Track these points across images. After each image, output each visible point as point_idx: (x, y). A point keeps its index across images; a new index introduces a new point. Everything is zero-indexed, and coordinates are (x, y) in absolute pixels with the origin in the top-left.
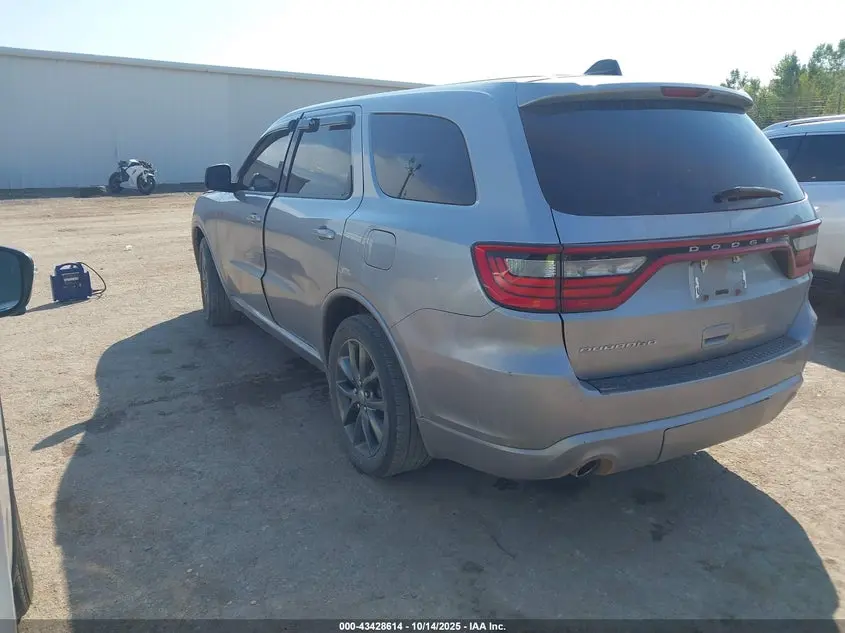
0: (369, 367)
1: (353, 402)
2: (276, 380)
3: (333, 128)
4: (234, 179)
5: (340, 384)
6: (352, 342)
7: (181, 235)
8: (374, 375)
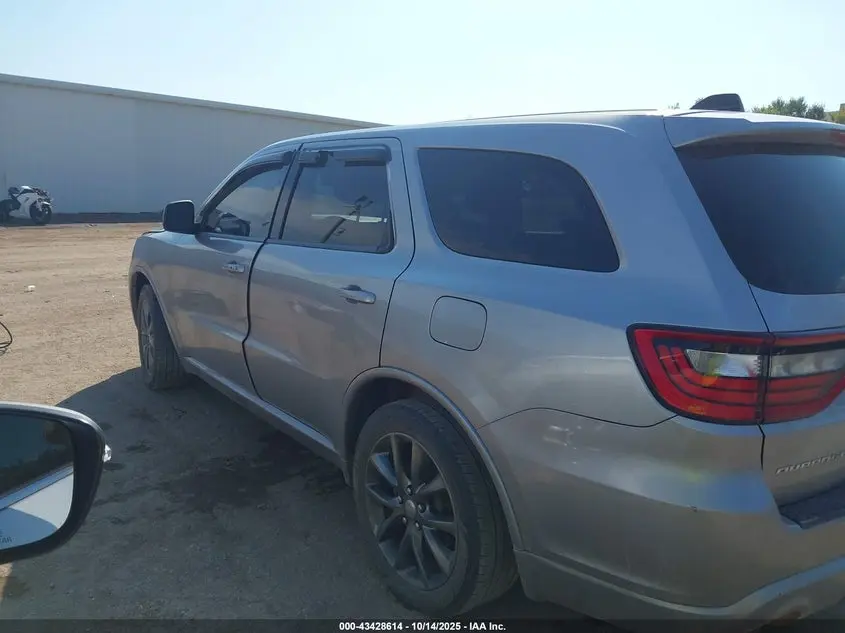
0: (428, 472)
1: (395, 515)
2: (253, 465)
3: (349, 164)
4: (197, 219)
5: (373, 487)
6: (397, 436)
7: (93, 273)
8: (437, 485)
